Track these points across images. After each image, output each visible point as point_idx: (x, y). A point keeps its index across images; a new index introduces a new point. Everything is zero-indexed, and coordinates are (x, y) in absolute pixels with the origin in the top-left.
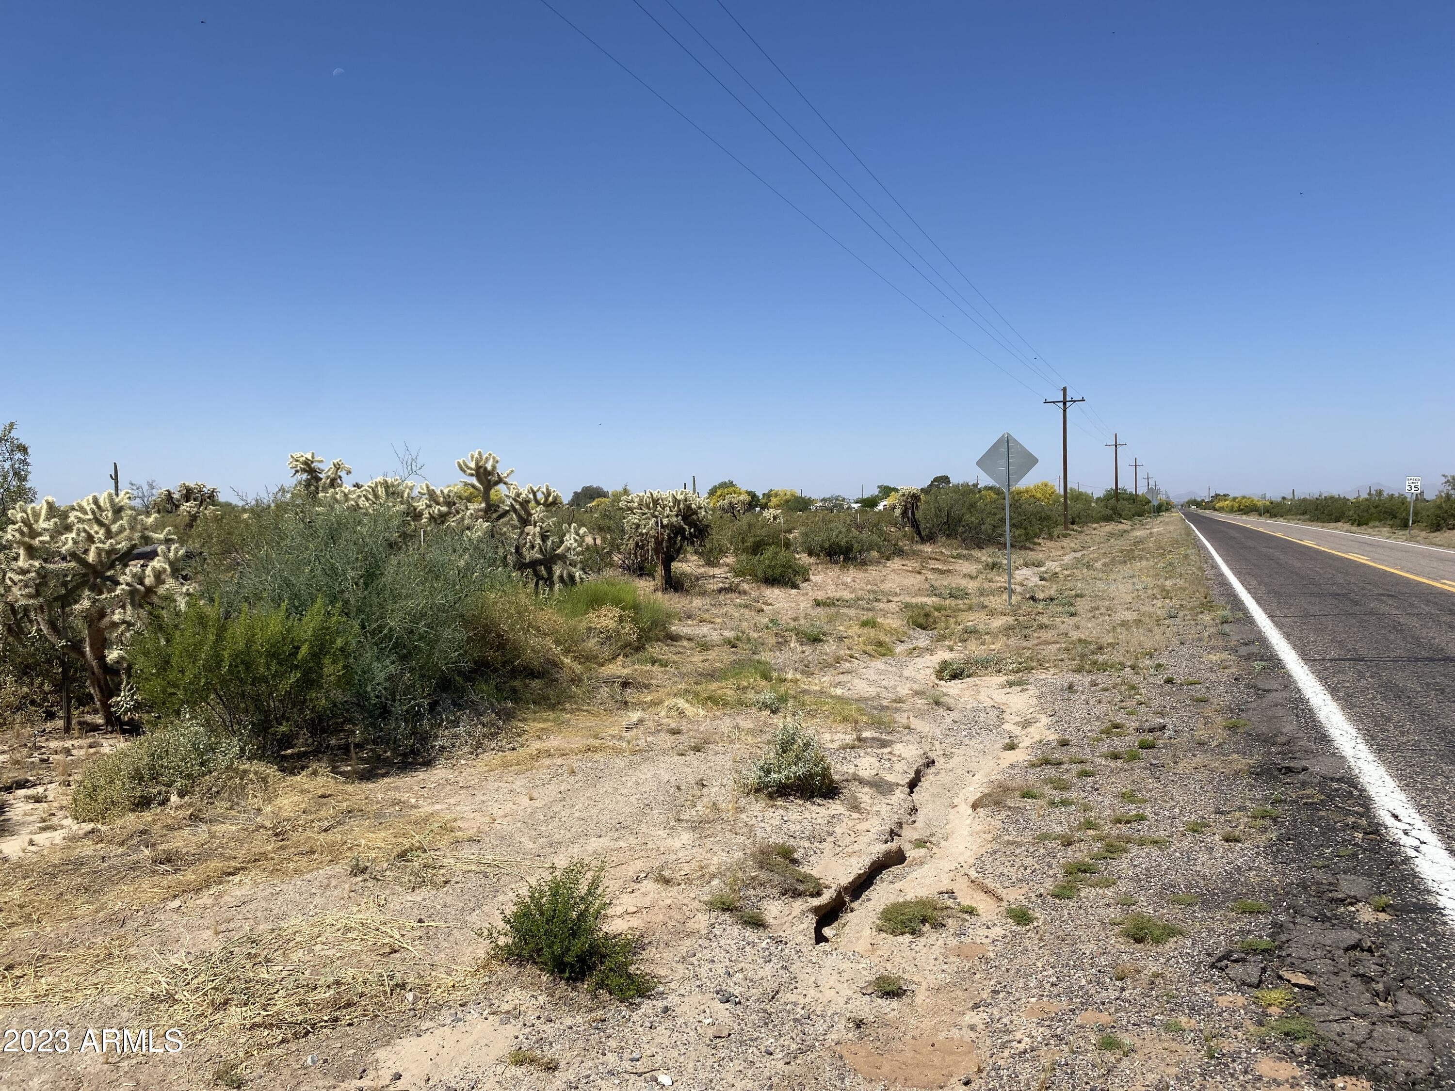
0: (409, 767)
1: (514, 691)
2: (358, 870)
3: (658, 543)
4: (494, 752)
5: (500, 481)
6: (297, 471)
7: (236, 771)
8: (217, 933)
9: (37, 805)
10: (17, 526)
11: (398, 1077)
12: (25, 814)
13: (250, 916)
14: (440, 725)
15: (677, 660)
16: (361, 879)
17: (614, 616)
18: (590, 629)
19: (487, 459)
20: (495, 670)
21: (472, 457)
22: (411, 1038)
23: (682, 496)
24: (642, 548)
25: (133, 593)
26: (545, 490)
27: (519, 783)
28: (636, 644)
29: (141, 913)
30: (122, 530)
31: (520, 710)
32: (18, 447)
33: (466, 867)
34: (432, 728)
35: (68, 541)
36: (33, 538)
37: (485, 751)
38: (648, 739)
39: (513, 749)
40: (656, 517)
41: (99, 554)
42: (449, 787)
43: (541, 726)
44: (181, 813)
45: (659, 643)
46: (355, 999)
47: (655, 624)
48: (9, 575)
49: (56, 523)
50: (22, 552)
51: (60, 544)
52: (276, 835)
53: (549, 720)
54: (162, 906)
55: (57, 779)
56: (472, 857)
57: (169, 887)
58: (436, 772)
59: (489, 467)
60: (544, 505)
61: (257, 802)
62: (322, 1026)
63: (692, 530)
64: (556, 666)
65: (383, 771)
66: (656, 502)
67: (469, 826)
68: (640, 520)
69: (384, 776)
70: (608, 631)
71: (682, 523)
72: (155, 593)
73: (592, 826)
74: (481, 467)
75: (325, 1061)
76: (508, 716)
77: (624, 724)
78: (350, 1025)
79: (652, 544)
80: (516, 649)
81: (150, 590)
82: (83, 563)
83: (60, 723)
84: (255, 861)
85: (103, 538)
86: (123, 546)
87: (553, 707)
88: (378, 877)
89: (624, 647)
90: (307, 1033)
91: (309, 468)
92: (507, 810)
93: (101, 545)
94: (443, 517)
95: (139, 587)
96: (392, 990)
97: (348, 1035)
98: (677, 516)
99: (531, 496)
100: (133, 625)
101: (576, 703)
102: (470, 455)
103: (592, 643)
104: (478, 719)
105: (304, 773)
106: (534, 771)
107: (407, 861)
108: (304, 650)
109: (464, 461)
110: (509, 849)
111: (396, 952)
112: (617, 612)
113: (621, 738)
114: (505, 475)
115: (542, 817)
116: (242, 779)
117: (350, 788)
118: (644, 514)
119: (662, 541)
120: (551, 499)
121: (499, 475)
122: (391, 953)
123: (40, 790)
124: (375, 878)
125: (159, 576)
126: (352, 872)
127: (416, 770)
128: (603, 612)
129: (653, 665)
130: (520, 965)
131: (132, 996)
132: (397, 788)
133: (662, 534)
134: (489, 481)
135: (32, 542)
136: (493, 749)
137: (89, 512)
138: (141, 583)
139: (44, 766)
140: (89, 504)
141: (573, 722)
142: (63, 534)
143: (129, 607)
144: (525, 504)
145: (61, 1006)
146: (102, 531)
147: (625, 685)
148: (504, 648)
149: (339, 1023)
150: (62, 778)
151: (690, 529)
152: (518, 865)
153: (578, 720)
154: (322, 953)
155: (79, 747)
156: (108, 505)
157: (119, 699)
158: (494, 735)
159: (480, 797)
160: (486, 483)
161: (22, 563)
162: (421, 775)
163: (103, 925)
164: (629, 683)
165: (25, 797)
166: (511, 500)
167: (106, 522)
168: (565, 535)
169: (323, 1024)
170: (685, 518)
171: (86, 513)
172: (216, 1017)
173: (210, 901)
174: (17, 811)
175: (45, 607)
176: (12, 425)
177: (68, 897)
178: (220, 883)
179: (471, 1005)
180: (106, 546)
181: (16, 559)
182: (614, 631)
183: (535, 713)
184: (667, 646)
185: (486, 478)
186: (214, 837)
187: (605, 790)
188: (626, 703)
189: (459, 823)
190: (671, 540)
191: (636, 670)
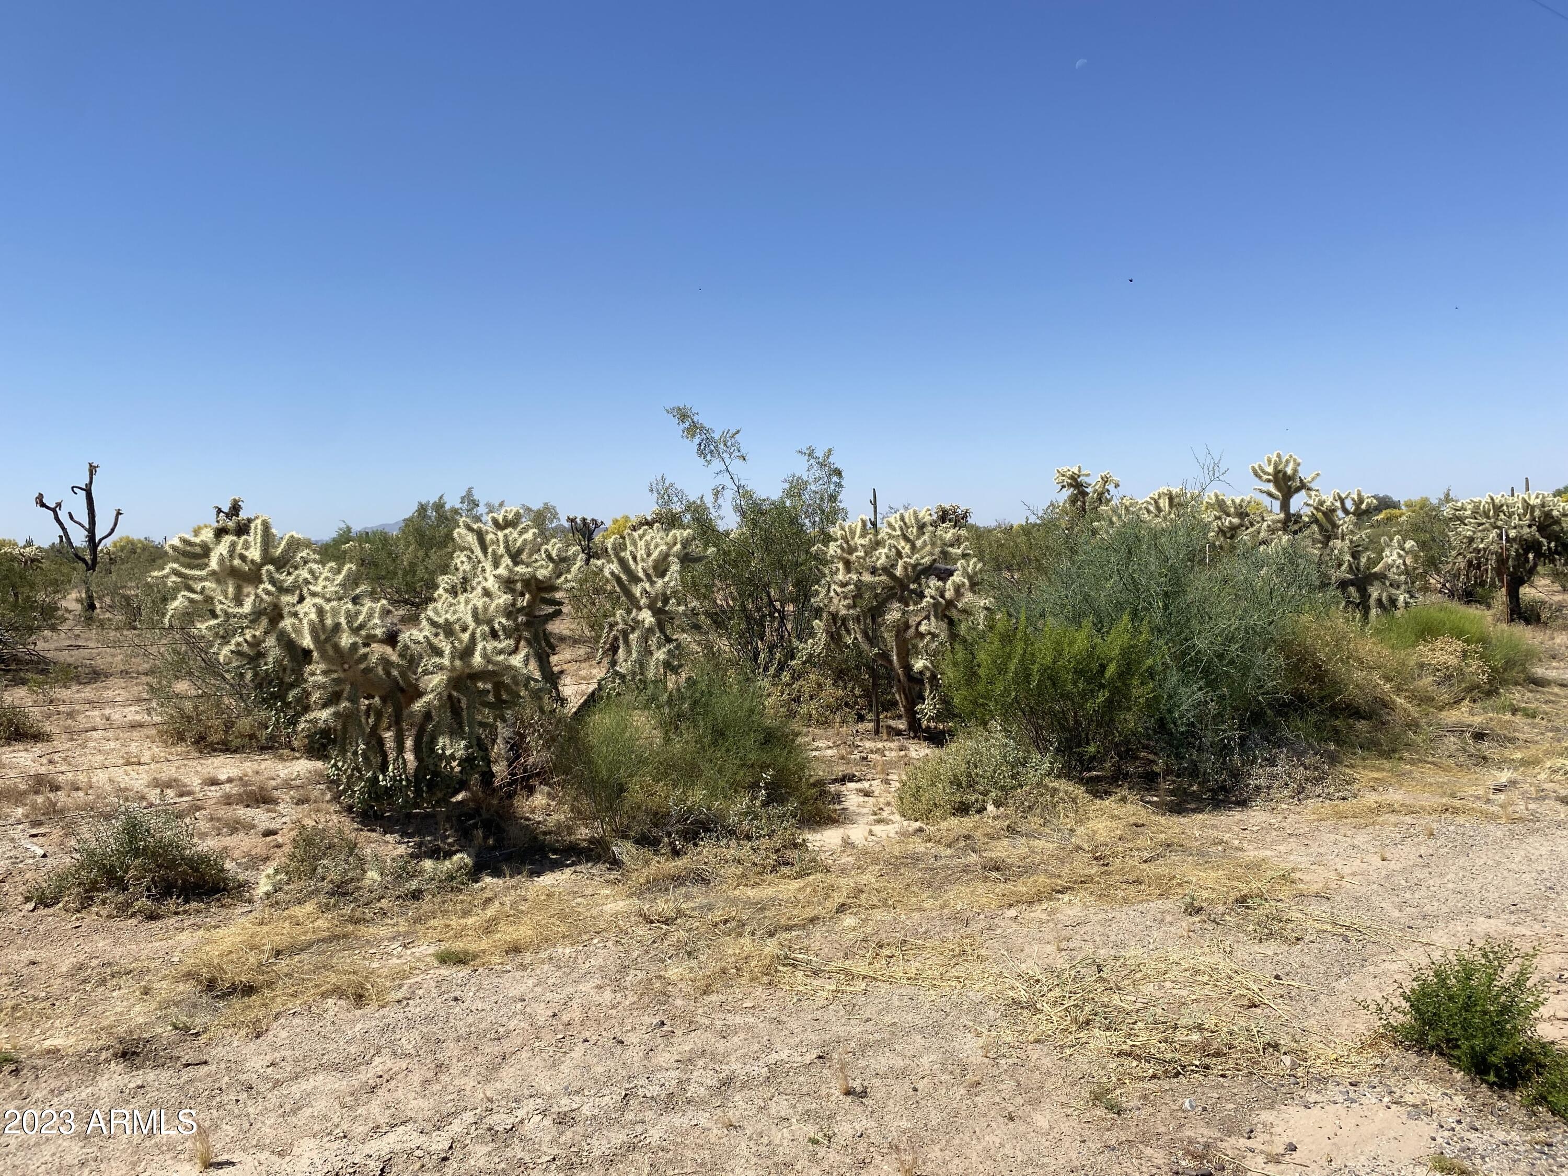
0: (1221, 804)
1: (1336, 731)
2: (1193, 910)
3: (1502, 561)
4: (1321, 799)
5: (1303, 486)
6: (1063, 487)
7: (1046, 787)
8: (1060, 950)
9: (867, 799)
10: (838, 543)
11: (1292, 1148)
12: (859, 806)
13: (1088, 939)
14: (1253, 762)
15: (1548, 710)
16: (1198, 919)
17: (1455, 651)
18: (1421, 666)
19: (1288, 461)
20: (1312, 706)
21: (1269, 461)
22: (1298, 1108)
23: (1538, 501)
24: (1478, 567)
25: (936, 605)
26: (1355, 497)
27: (1361, 838)
28: (1487, 687)
29: (982, 916)
30: (925, 544)
31: (1344, 754)
32: (835, 471)
33: (1318, 926)
34: (1243, 765)
35: (882, 556)
36: (850, 553)
37: (1307, 797)
38: (1530, 806)
39: (1344, 799)
40: (1500, 528)
41: (905, 568)
42: (1275, 833)
43: (1375, 775)
44: (999, 824)
45: (1519, 688)
46: (1225, 1050)
47: (1510, 664)
48: (833, 587)
49: (870, 540)
50: (841, 566)
51: (875, 559)
52: (1096, 859)
53: (1383, 770)
54: (1000, 913)
55: (878, 776)
56: (1324, 915)
57: (1003, 895)
58: (1253, 814)
59: (1289, 471)
60: (1354, 514)
61: (1070, 823)
62: (1192, 1071)
63: (1553, 544)
64: (1385, 706)
65: (1193, 806)
66: (1498, 509)
67: (1314, 880)
68: (1474, 532)
69: (1194, 811)
70: (1447, 668)
71: (1537, 535)
72: (956, 607)
73: (1476, 902)
74: (1280, 471)
75: (1205, 1109)
76: (1333, 760)
77: (1491, 783)
78: (1223, 1076)
79: (1492, 562)
80: (1336, 683)
81: (950, 604)
82: (892, 576)
83: (870, 726)
84: (1081, 882)
85: (909, 552)
86: (927, 560)
87: (1387, 755)
88: (1217, 920)
89: (1470, 689)
90: (1177, 1074)
91: (1076, 484)
92: (1354, 869)
93: (908, 560)
94: (1234, 529)
95: (941, 600)
96: (1264, 1049)
97: (1222, 1086)
98: (1530, 526)
99: (1338, 504)
100: (937, 636)
101: (1417, 752)
102: (1266, 458)
103: (1427, 682)
104: (1298, 760)
105: (1112, 798)
106: (1377, 827)
107: (1247, 908)
108: (1111, 669)
109: (1260, 466)
110: (1369, 913)
111: (1256, 1006)
112: (1458, 645)
113: (1488, 801)
114: (1309, 479)
115: (1403, 882)
116: (1052, 796)
117: (1163, 820)
118: (1480, 524)
119: (1508, 558)
120: (1363, 506)
121: (1301, 480)
122: (1250, 1007)
123: (866, 785)
124: (1214, 921)
125: (958, 589)
126: (1186, 910)
127: (1230, 809)
128: (1438, 643)
129: (1513, 714)
130: (1419, 1053)
131: (994, 997)
132: (1214, 827)
133: (1507, 550)
134: (1290, 487)
135: (850, 557)
136: (1319, 796)
137: (898, 529)
138: (942, 596)
139: (865, 763)
140: (896, 521)
141: (1416, 775)
142: (876, 550)
143: (933, 619)
144: (1329, 513)
145: (931, 991)
146: (908, 547)
147: (1479, 736)
148: (1322, 681)
149: (1211, 1071)
150: (882, 776)
151: (1549, 543)
152: (1386, 934)
153: (1422, 773)
154: (1174, 991)
155: (891, 748)
156: (913, 521)
157: (924, 707)
158: (1318, 780)
159: (1314, 849)
160: (1286, 490)
161: (840, 576)
162: (1237, 815)
163: (950, 922)
164: (1485, 735)
165: (857, 790)
166: (1312, 509)
167: (912, 537)
168: (1383, 551)
169: (1193, 1068)
170: (1541, 529)
171: (894, 530)
172: (1081, 1035)
173: (1044, 916)
174: (852, 802)
175: (862, 618)
176: (830, 451)
177: (915, 888)
178: (1051, 900)
179: (1363, 1088)
180: (912, 561)
181: (836, 573)
182: (1455, 669)
183: (1364, 759)
184: (1531, 691)
185: (1286, 484)
186: (1033, 852)
187: (1482, 862)
188: (1484, 758)
189: (1298, 875)
190: (1521, 558)
191: (1491, 719)
